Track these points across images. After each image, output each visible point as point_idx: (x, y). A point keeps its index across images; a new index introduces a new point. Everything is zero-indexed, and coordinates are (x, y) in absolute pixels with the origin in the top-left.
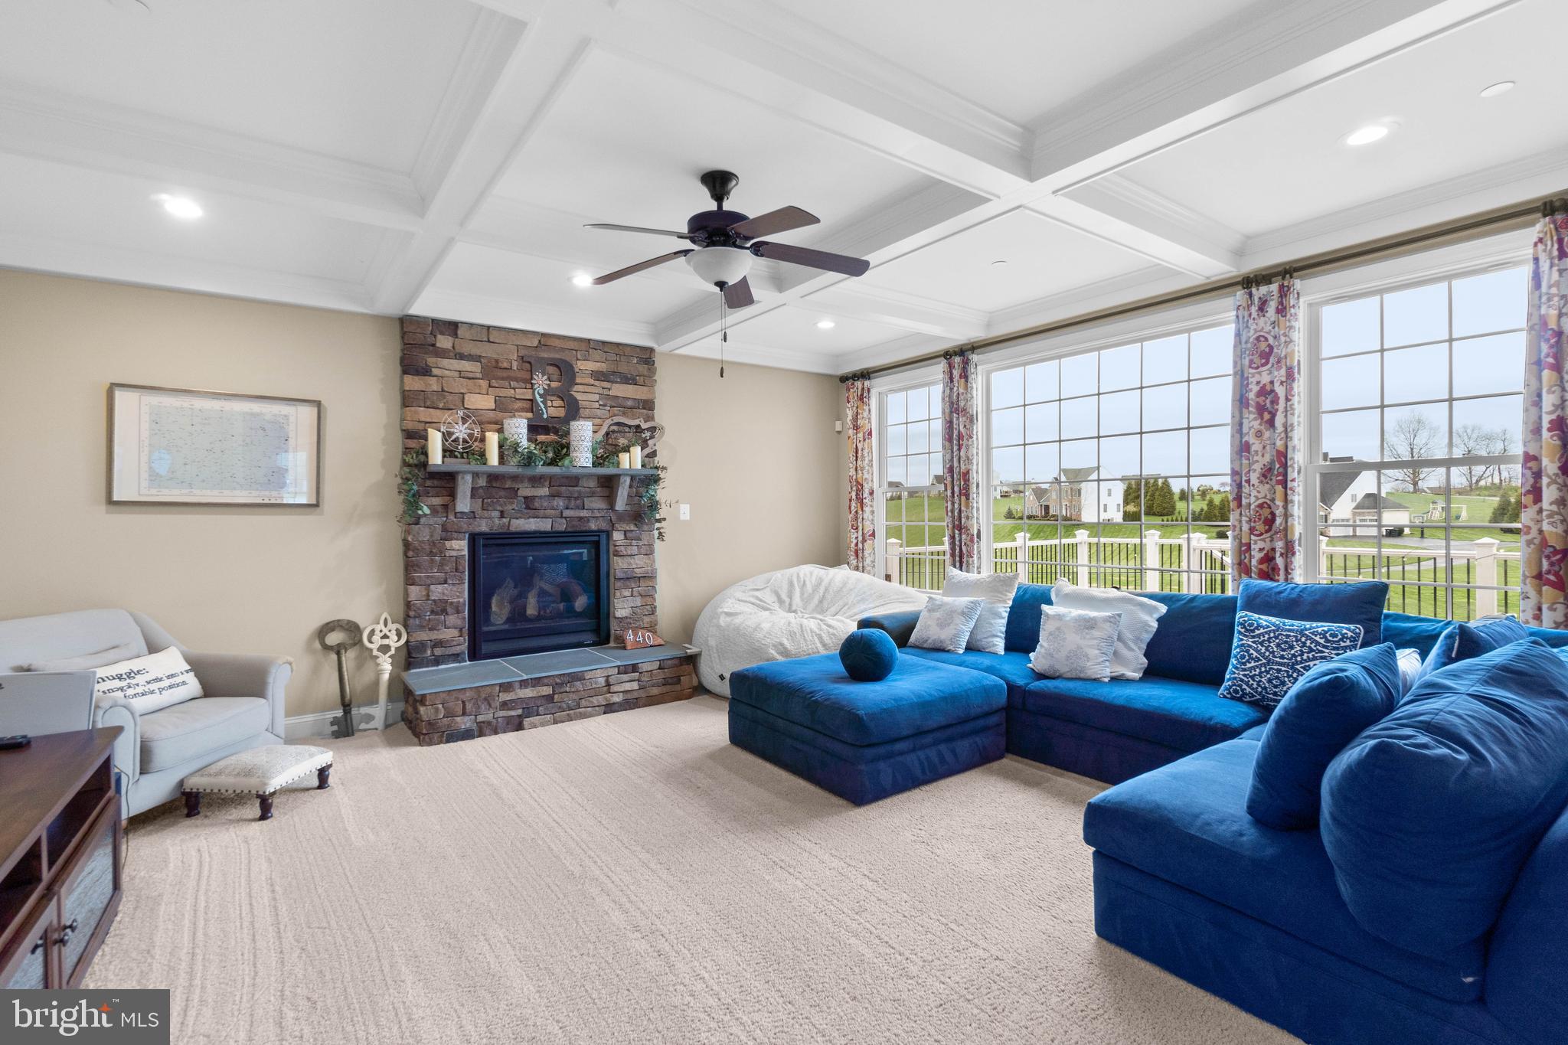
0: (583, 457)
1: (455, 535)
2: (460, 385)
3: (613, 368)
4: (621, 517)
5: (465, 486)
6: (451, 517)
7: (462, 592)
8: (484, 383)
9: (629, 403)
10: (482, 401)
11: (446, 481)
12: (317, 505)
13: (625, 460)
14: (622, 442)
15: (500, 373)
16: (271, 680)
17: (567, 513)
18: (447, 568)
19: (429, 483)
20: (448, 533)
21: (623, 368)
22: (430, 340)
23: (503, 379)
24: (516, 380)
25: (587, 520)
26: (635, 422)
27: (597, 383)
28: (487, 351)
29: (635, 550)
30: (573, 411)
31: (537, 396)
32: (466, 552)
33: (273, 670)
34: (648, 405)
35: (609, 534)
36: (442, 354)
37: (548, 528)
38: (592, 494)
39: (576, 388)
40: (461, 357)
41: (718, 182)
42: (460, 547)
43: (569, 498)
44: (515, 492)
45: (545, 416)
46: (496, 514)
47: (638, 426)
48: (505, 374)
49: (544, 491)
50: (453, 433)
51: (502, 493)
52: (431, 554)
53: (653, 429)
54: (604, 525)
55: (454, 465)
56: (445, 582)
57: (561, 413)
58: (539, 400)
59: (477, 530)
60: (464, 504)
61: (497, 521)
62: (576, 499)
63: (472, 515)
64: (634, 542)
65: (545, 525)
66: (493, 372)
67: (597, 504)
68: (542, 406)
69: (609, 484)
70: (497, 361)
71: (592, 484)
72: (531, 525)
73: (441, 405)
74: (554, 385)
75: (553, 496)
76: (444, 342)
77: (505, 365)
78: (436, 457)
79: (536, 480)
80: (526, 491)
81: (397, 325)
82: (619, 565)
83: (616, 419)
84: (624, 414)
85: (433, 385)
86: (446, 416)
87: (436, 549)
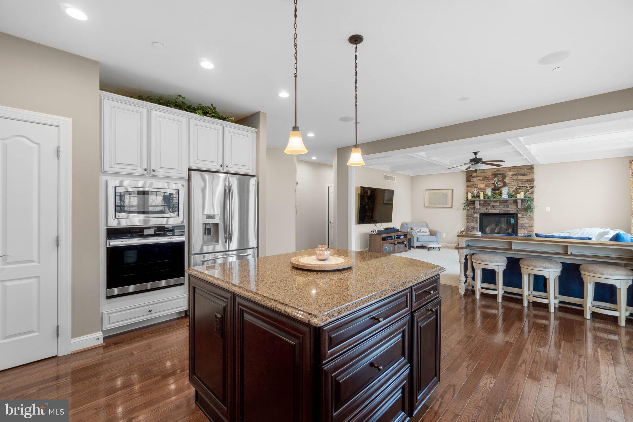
0: (505, 196)
1: (476, 213)
2: (478, 183)
3: (518, 172)
4: (521, 210)
5: (477, 203)
6: (475, 210)
7: (477, 225)
8: (483, 182)
9: (524, 180)
10: (482, 185)
11: (473, 202)
12: (452, 207)
13: (518, 196)
14: (520, 191)
15: (487, 179)
16: (437, 234)
17: (503, 209)
18: (474, 220)
19: (470, 203)
20: (474, 213)
21: (522, 172)
22: (471, 175)
23: (487, 180)
24: (490, 179)
25: (509, 211)
26: (526, 185)
27: (513, 177)
28: (483, 174)
29: (525, 219)
30: (505, 185)
31: (495, 183)
32: (479, 217)
33: (438, 233)
34: (532, 180)
35: (517, 214)
36: (474, 177)
37: (499, 213)
38: (511, 204)
39: (506, 179)
40: (477, 177)
41: (475, 153)
42: (478, 216)
43: (505, 205)
44: (489, 204)
45: (497, 187)
46: (485, 209)
47: (526, 186)
48: (488, 179)
49: (498, 204)
50: (473, 193)
51: (487, 205)
52: (471, 217)
53: (532, 187)
54: (515, 212)
55: (473, 199)
56: (474, 223)
57: (501, 186)
58: (496, 183)
59: (481, 212)
60: (477, 206)
61: (486, 211)
62: (507, 205)
63: (480, 209)
64: (525, 217)
65: (498, 212)
66: (485, 179)
67: (513, 207)
68: (496, 184)
69: (516, 202)
70: (486, 176)
71: (511, 202)
72: (494, 212)
73: (473, 187)
74: (500, 179)
75: (500, 205)
76: (474, 174)
77: (488, 177)
78: (470, 198)
79: (495, 202)
80: (492, 204)
81: (465, 174)
82: (520, 222)
83: (519, 185)
84: (522, 184)
85: (472, 183)
86: (472, 189)
87: (472, 216)
